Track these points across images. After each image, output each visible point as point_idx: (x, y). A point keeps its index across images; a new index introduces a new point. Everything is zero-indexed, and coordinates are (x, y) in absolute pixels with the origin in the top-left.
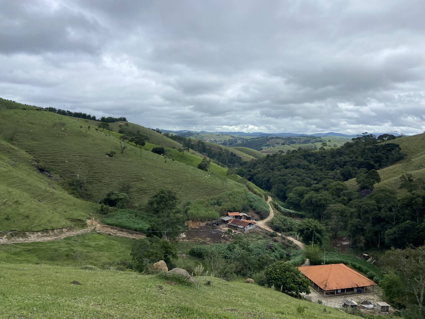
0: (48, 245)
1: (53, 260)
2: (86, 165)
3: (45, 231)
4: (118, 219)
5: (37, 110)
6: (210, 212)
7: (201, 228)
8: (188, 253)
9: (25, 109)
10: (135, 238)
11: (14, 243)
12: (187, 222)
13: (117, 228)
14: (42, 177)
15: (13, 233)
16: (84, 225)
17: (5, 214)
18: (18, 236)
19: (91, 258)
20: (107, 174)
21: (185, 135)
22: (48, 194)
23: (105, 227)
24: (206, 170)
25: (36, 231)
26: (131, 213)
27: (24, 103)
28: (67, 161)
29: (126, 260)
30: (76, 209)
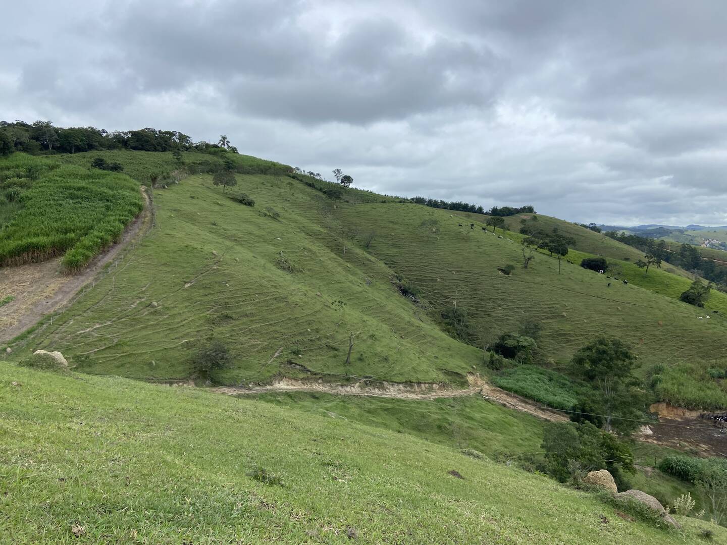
0: (413, 405)
1: (419, 430)
2: (467, 286)
3: (409, 383)
4: (518, 380)
5: (400, 202)
6: (709, 392)
7: (687, 422)
8: (657, 465)
9: (384, 202)
10: (548, 418)
11: (368, 396)
12: (655, 405)
13: (516, 395)
14: (406, 302)
15: (367, 381)
16: (464, 384)
17: (359, 352)
18: (373, 386)
19: (475, 439)
20: (499, 302)
21: (652, 234)
22: (414, 328)
23: (497, 391)
24: (701, 306)
25: (397, 383)
26: (541, 374)
27: (383, 194)
28: (439, 280)
29: (533, 454)
30: (451, 356)
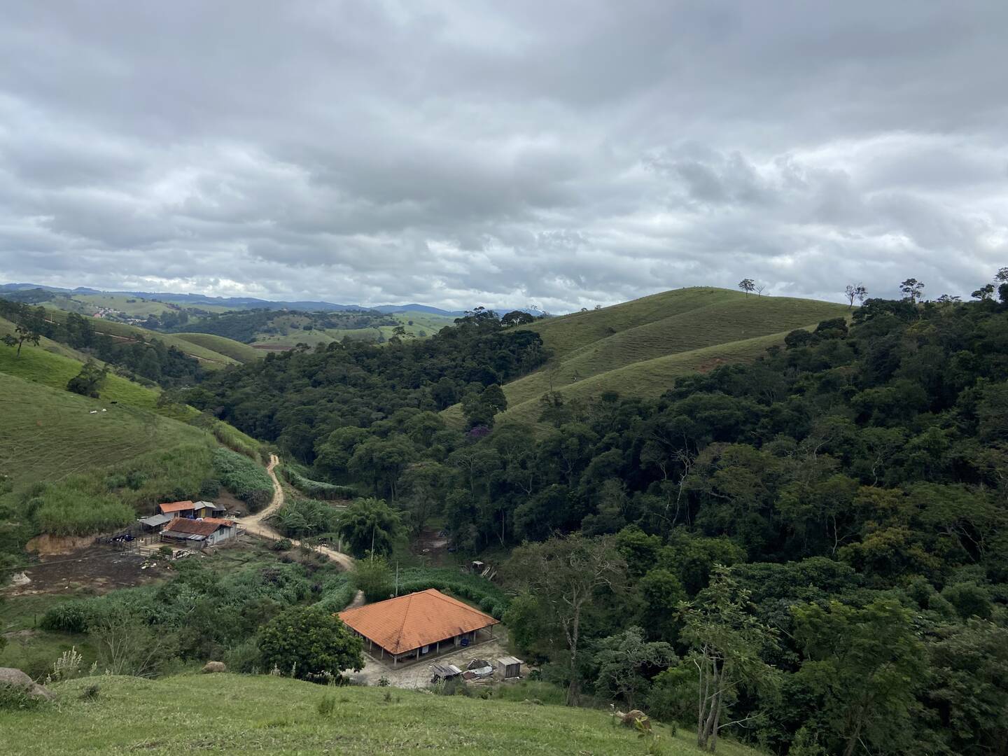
6: (106, 508)
7: (79, 553)
8: (38, 624)
12: (33, 541)
21: (27, 297)
24: (95, 396)
